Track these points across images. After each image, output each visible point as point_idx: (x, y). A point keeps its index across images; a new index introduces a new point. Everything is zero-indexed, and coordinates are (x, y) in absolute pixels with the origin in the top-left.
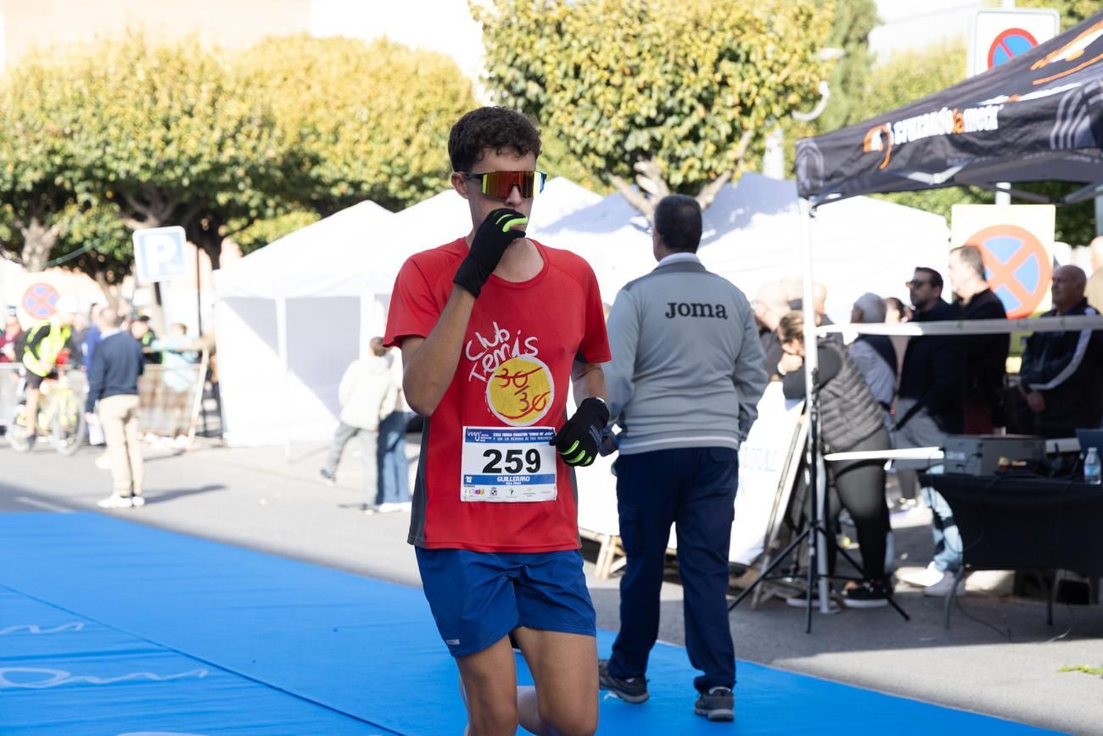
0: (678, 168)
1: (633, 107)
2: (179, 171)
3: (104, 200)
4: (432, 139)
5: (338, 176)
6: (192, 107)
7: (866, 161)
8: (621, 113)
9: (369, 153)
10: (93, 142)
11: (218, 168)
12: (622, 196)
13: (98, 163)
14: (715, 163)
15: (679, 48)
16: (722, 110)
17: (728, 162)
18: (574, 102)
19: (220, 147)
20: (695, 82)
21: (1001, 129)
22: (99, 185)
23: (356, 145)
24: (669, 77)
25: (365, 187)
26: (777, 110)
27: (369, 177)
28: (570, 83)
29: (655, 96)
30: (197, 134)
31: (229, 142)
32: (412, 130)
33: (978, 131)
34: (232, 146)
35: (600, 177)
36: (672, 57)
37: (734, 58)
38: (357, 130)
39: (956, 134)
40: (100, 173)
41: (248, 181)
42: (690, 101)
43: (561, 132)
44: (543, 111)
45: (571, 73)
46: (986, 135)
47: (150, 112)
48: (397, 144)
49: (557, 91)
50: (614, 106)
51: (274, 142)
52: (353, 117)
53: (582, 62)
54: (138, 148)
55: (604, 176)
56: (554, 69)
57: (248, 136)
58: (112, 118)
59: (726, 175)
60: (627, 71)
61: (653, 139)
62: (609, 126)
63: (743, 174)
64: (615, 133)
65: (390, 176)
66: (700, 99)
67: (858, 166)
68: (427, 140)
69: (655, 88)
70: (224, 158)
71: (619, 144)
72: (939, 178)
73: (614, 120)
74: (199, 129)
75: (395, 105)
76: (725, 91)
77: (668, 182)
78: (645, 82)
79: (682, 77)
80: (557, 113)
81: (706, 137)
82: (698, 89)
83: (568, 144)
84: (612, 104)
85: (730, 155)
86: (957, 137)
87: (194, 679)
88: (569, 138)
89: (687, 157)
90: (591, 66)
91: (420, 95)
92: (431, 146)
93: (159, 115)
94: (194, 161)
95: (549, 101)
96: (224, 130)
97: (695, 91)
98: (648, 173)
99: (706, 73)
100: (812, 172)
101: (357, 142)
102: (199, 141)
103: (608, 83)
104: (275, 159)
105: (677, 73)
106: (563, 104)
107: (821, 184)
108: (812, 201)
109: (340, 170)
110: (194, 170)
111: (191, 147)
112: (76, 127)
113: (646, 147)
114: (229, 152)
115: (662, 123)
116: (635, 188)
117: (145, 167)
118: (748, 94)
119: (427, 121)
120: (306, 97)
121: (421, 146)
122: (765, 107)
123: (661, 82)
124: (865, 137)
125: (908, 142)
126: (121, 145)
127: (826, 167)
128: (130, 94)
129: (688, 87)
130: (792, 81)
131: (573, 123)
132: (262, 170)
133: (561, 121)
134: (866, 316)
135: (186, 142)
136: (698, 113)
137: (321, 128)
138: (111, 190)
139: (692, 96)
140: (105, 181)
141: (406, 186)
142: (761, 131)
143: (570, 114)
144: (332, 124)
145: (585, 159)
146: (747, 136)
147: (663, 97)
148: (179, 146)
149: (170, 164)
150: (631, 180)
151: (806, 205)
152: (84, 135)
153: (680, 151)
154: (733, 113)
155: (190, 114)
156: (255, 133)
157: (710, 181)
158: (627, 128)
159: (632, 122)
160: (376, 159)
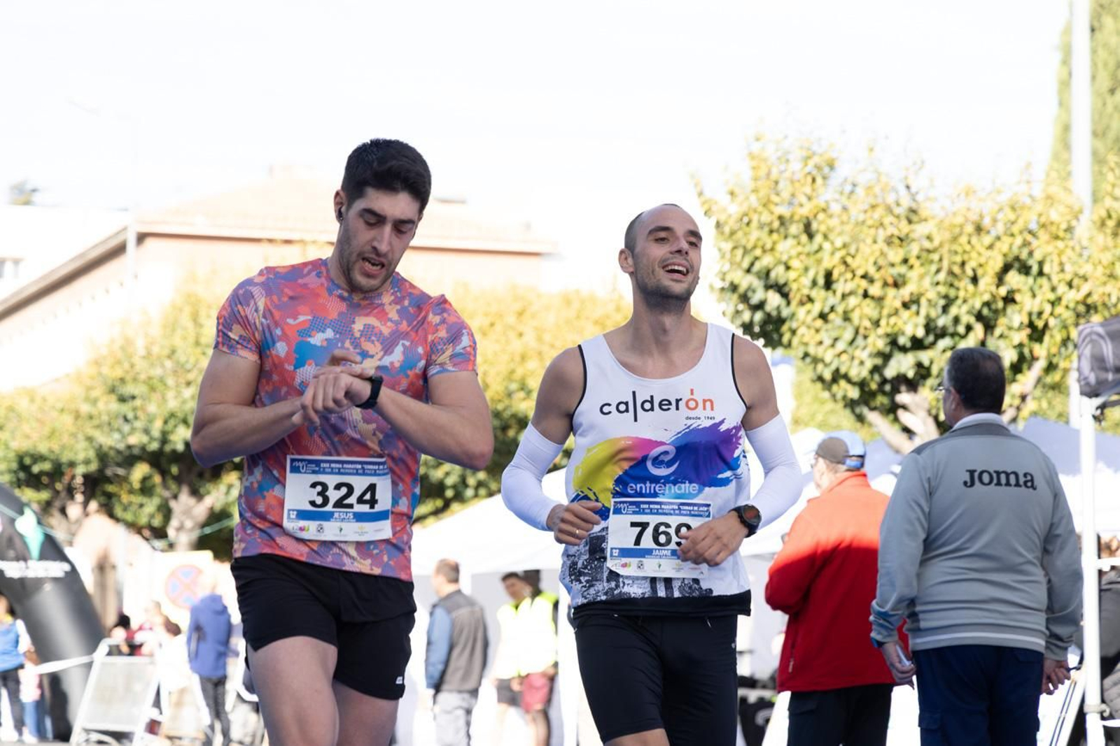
1: (895, 324)
8: (881, 331)
12: (880, 435)
15: (956, 253)
16: (1006, 332)
18: (823, 316)
20: (974, 295)
24: (943, 289)
28: (819, 294)
29: (923, 312)
35: (853, 411)
36: (945, 264)
37: (1025, 270)
42: (967, 319)
43: (806, 355)
44: (785, 328)
45: (821, 281)
49: (802, 303)
50: (872, 323)
53: (834, 267)
55: (858, 410)
56: (800, 276)
59: (1010, 413)
60: (890, 281)
61: (919, 365)
62: (865, 348)
63: (1034, 414)
64: (871, 356)
66: (979, 317)
69: (923, 301)
71: (876, 369)
73: (870, 340)
76: (1011, 309)
77: (936, 418)
78: (912, 294)
79: (958, 289)
80: (800, 331)
82: (978, 305)
83: (815, 368)
84: (870, 320)
85: (1018, 388)
88: (816, 361)
90: (846, 271)
95: (793, 315)
97: (973, 307)
98: (912, 407)
99: (987, 284)
100: (1098, 362)
103: (866, 295)
105: (951, 285)
106: (809, 319)
107: (1110, 377)
113: (911, 374)
115: (931, 346)
116: (897, 427)
118: (1040, 314)
122: (1060, 331)
123: (932, 294)
129: (965, 301)
130: (1095, 298)
131: (821, 343)
133: (805, 339)
136: (976, 335)
139: (969, 312)
142: (1055, 361)
143: (817, 331)
145: (835, 388)
146: (1039, 366)
147: (933, 314)
150: (891, 417)
154: (1022, 336)
158: (888, 349)
159: (894, 343)
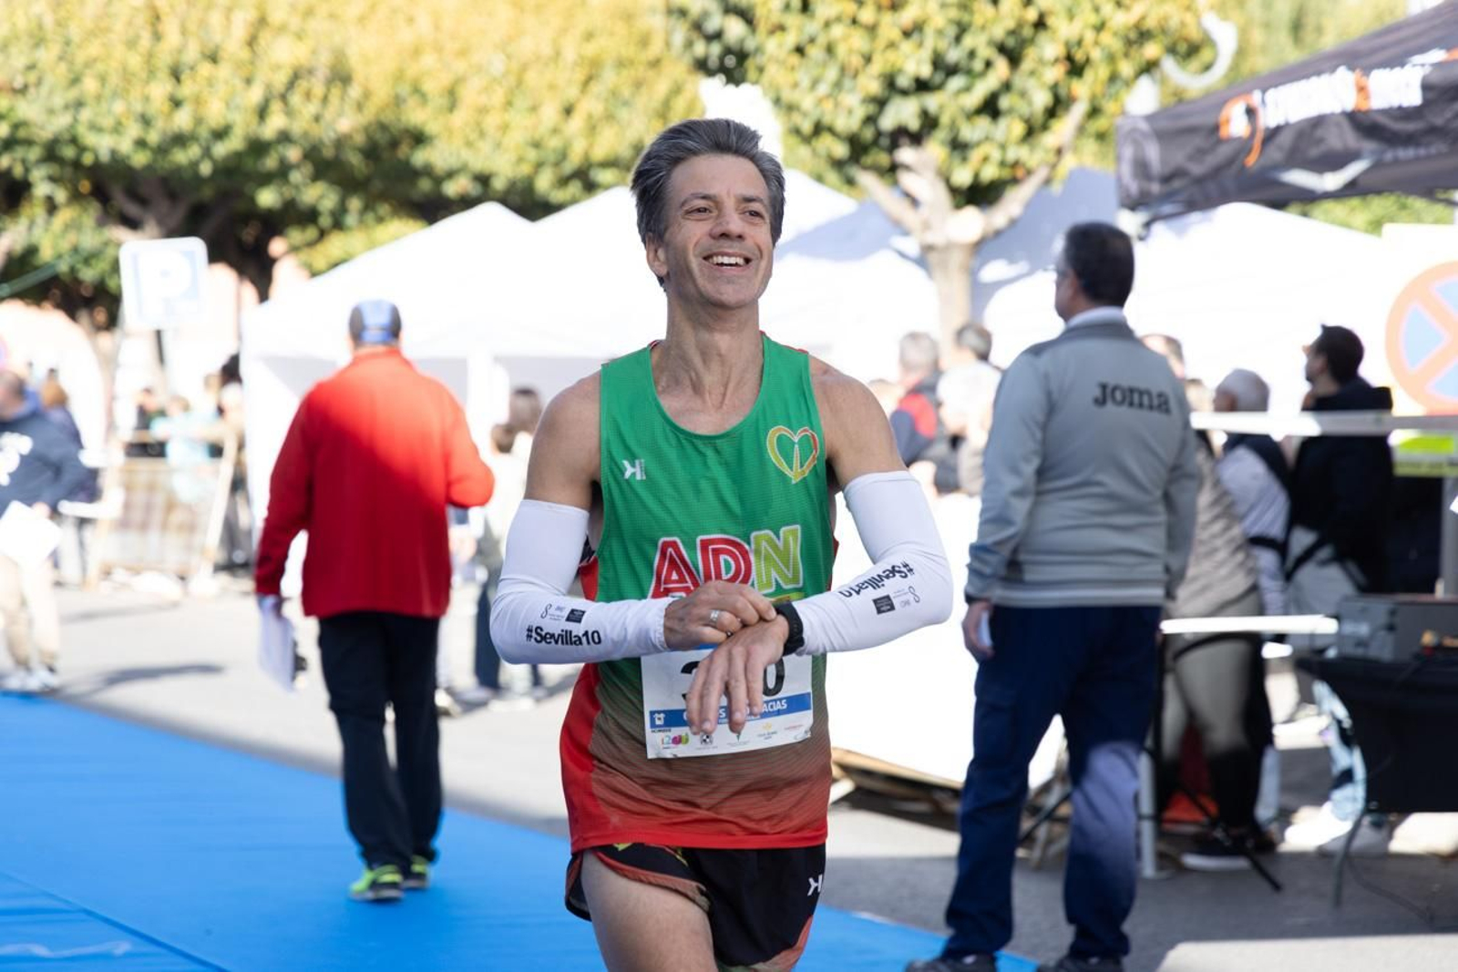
0: (964, 159)
1: (893, 60)
2: (194, 151)
3: (76, 197)
4: (607, 108)
5: (455, 163)
6: (217, 48)
7: (1223, 152)
8: (873, 70)
10: (58, 101)
11: (258, 147)
12: (877, 206)
13: (67, 136)
14: (1024, 153)
16: (1038, 68)
17: (1047, 151)
18: (800, 50)
19: (262, 113)
20: (996, 19)
21: (1427, 103)
22: (68, 171)
23: (484, 114)
24: (954, 13)
25: (499, 184)
26: (1126, 69)
27: (505, 170)
28: (793, 20)
29: (929, 43)
30: (222, 90)
32: (572, 92)
33: (1392, 108)
34: (281, 112)
35: (841, 174)
38: (486, 90)
39: (1359, 111)
40: (69, 152)
41: (308, 169)
42: (985, 52)
43: (778, 99)
44: (751, 65)
45: (796, 3)
46: (1404, 113)
47: (150, 57)
48: (550, 113)
49: (772, 33)
50: (862, 59)
51: (349, 109)
52: (479, 69)
54: (129, 111)
55: (847, 171)
57: (308, 97)
58: (89, 64)
59: (1041, 174)
60: (885, 2)
61: (925, 114)
62: (852, 90)
63: (1072, 175)
64: (863, 102)
65: (539, 166)
66: (1002, 49)
67: (1212, 161)
68: (598, 108)
69: (929, 32)
70: (270, 130)
71: (871, 120)
72: (1332, 181)
73: (861, 80)
74: (226, 82)
75: (547, 50)
76: (1043, 37)
77: (947, 181)
78: (913, 20)
79: (972, 12)
80: (772, 71)
81: (1010, 111)
82: (999, 32)
83: (790, 117)
84: (859, 54)
85: (1050, 139)
86: (1361, 117)
87: (107, 957)
88: (791, 108)
89: (978, 144)
91: (589, 36)
92: (605, 118)
93: (164, 59)
94: (221, 134)
95: (759, 50)
96: (268, 87)
97: (993, 36)
98: (917, 167)
100: (1141, 168)
101: (483, 110)
102: (227, 105)
103: (854, 21)
104: (351, 135)
106: (782, 54)
107: (1155, 188)
108: (1144, 216)
109: (458, 154)
110: (221, 149)
111: (215, 113)
112: (32, 77)
113: (914, 124)
114: (276, 122)
115: (940, 87)
116: (897, 193)
117: (141, 143)
118: (1080, 43)
120: (406, 36)
121: (590, 116)
122: (1107, 65)
123: (939, 20)
124: (1219, 113)
125: (1287, 125)
126: (104, 105)
127: (1163, 161)
128: (119, 26)
129: (983, 28)
130: (1150, 23)
131: (795, 85)
132: (328, 153)
133: (777, 80)
134: (1239, 404)
135: (206, 105)
136: (998, 72)
137: (429, 86)
138: (88, 178)
139: (991, 43)
140: (77, 164)
141: (563, 181)
142: (1100, 103)
143: (793, 68)
144: (445, 80)
145: (814, 142)
146: (1078, 111)
147: (943, 45)
148: (195, 111)
149: (180, 140)
150: (889, 178)
152: (44, 89)
153: (968, 132)
154: (1055, 73)
155: (213, 58)
156: (319, 90)
157: (1015, 181)
158: (882, 93)
160: (516, 138)
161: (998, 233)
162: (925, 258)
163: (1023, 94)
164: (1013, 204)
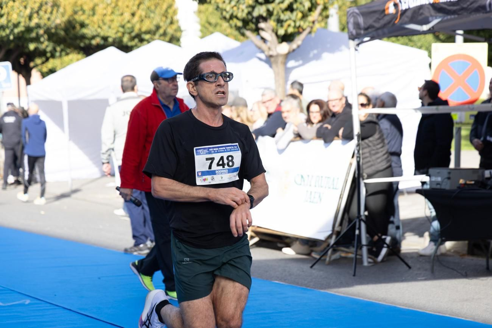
0: (282, 26)
2: (8, 31)
4: (146, 14)
5: (95, 33)
7: (387, 19)
9: (112, 21)
11: (29, 30)
12: (252, 42)
14: (302, 23)
17: (309, 22)
19: (30, 18)
23: (105, 17)
25: (110, 40)
27: (112, 34)
30: (18, 11)
31: (35, 15)
32: (135, 8)
33: (447, 2)
34: (36, 17)
35: (240, 32)
38: (105, 9)
39: (435, 3)
41: (46, 36)
43: (218, 8)
46: (451, 3)
48: (127, 16)
51: (59, 15)
55: (242, 31)
57: (46, 12)
59: (308, 30)
61: (268, 11)
62: (244, 3)
63: (318, 29)
64: (247, 7)
65: (123, 34)
67: (382, 22)
68: (143, 14)
70: (33, 24)
71: (249, 13)
72: (425, 28)
73: (246, 0)
74: (18, 8)
77: (276, 34)
81: (297, 9)
83: (222, 14)
85: (310, 19)
86: (436, 5)
87: (23, 305)
88: (222, 10)
89: (286, 20)
92: (146, 17)
94: (16, 25)
96: (32, 9)
98: (266, 29)
100: (357, 25)
101: (105, 15)
102: (18, 15)
104: (60, 25)
107: (362, 32)
108: (357, 41)
109: (96, 30)
110: (16, 31)
111: (14, 18)
113: (265, 14)
114: (35, 21)
115: (273, 2)
116: (259, 38)
119: (143, 3)
121: (141, 16)
124: (385, 6)
125: (409, 8)
127: (364, 23)
132: (53, 31)
134: (386, 105)
135: (11, 16)
137: (86, 8)
141: (132, 39)
142: (327, 5)
144: (91, 5)
145: (231, 22)
146: (319, 8)
148: (7, 18)
149: (2, 27)
150: (256, 33)
151: (352, 43)
153: (283, 17)
156: (49, 10)
157: (299, 33)
158: (253, 4)
159: (256, 1)
160: (116, 24)
161: (294, 50)
162: (269, 60)
163: (301, 3)
164: (298, 41)
